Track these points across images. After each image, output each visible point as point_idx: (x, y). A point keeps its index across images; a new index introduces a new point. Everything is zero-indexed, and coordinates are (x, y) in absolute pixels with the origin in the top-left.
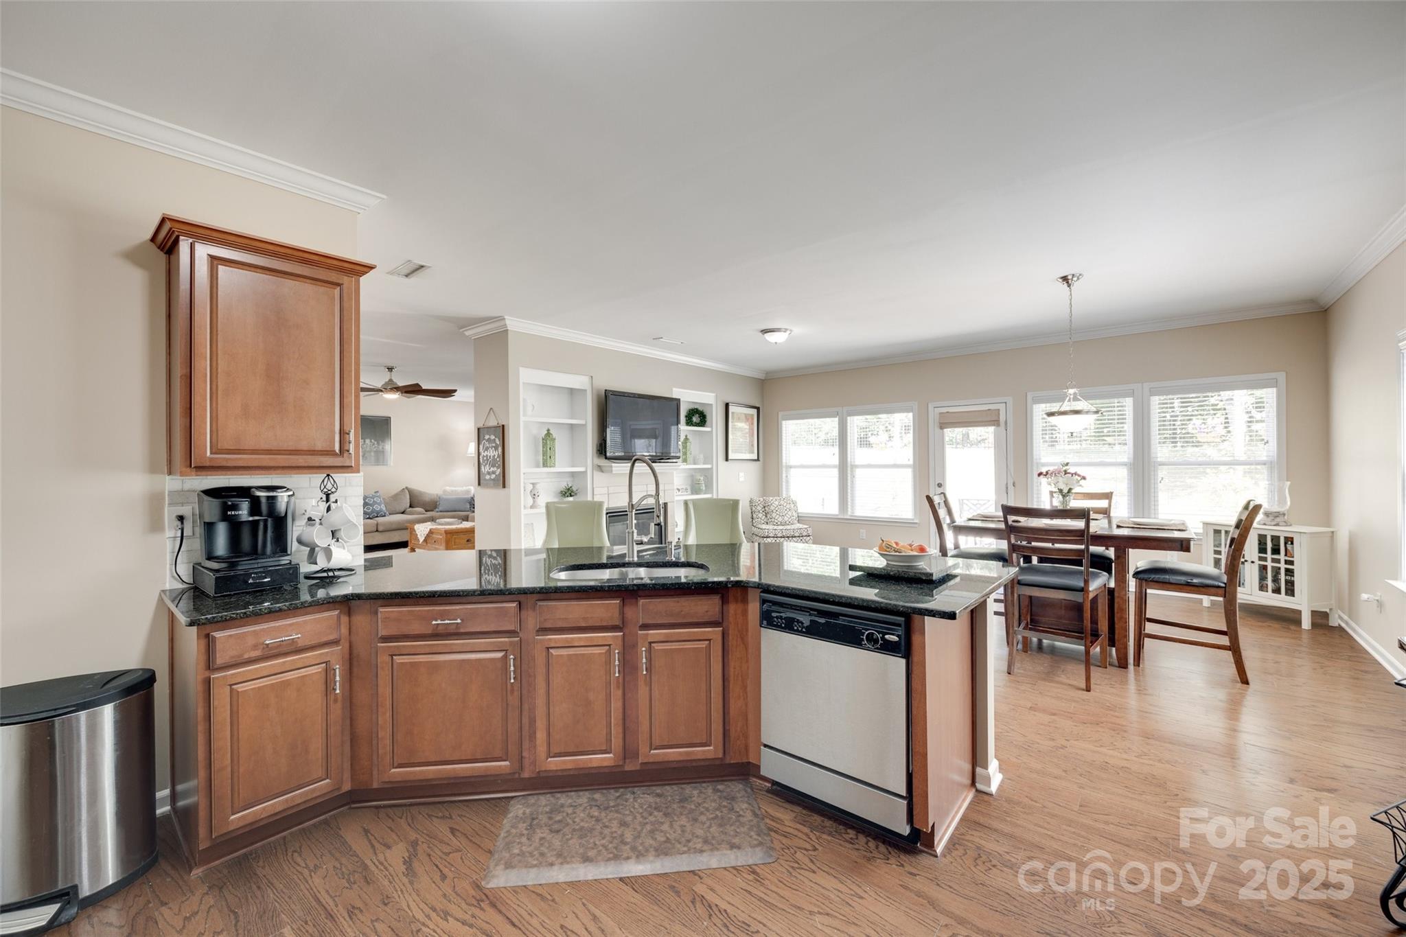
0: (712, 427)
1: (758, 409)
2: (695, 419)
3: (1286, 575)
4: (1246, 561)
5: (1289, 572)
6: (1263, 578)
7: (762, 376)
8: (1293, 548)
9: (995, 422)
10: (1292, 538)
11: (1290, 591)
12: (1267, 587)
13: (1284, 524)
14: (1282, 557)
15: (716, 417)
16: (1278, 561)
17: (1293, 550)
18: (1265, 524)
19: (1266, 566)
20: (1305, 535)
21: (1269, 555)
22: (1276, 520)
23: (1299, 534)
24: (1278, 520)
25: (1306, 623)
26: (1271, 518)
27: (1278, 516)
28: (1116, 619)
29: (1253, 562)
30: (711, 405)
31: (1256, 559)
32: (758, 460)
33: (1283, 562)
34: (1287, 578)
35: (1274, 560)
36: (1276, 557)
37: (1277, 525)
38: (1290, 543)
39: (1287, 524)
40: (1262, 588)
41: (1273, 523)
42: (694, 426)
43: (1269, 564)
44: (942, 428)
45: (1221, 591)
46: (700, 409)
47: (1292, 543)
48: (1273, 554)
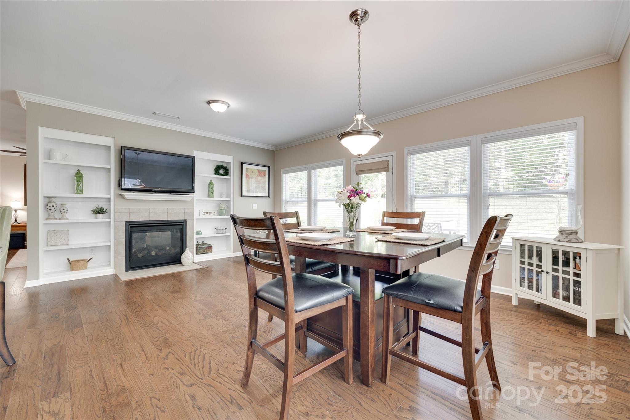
0: (230, 176)
1: (269, 167)
2: (221, 171)
3: (574, 286)
4: (542, 271)
5: (577, 284)
6: (555, 287)
7: (272, 148)
8: (580, 262)
9: (386, 169)
10: (580, 254)
11: (578, 301)
12: (559, 295)
13: (576, 241)
14: (571, 269)
15: (234, 171)
16: (568, 273)
17: (580, 264)
18: (559, 241)
19: (558, 277)
20: (591, 251)
21: (560, 268)
22: (569, 237)
23: (586, 250)
24: (570, 237)
25: (591, 331)
26: (565, 235)
27: (570, 234)
28: (361, 334)
29: (547, 273)
30: (230, 163)
31: (550, 270)
32: (269, 197)
33: (571, 274)
34: (575, 288)
35: (564, 272)
36: (566, 269)
37: (569, 241)
38: (578, 258)
39: (578, 241)
40: (555, 295)
41: (567, 240)
42: (218, 175)
43: (561, 275)
44: (358, 174)
45: (458, 316)
46: (225, 165)
47: (580, 258)
48: (563, 266)
